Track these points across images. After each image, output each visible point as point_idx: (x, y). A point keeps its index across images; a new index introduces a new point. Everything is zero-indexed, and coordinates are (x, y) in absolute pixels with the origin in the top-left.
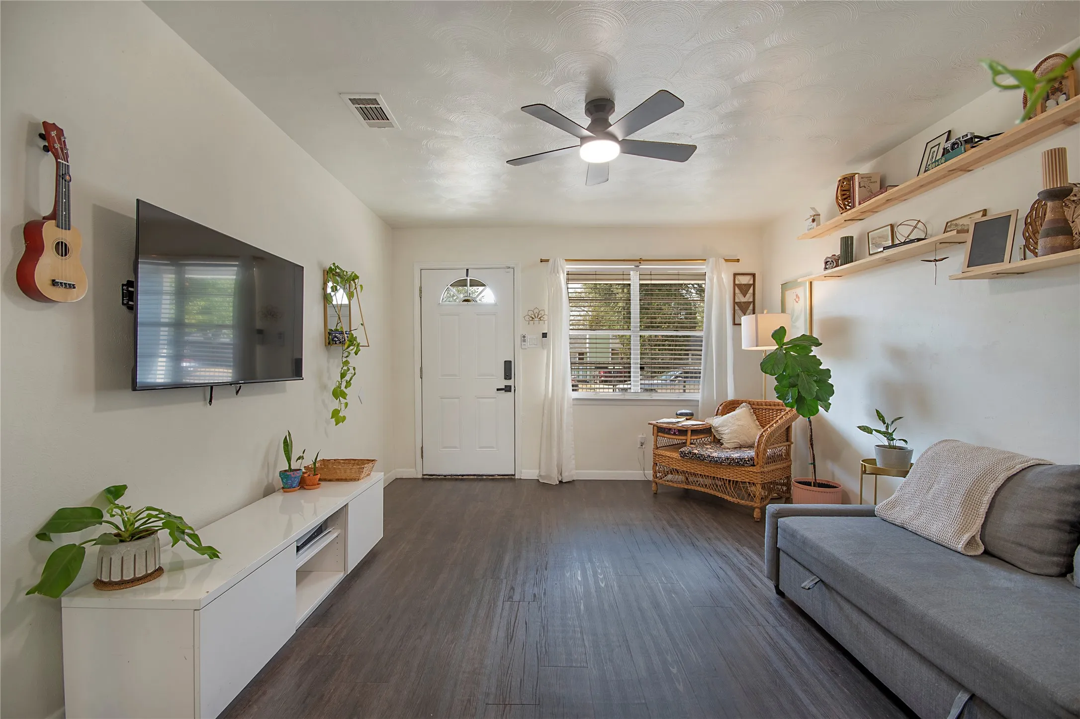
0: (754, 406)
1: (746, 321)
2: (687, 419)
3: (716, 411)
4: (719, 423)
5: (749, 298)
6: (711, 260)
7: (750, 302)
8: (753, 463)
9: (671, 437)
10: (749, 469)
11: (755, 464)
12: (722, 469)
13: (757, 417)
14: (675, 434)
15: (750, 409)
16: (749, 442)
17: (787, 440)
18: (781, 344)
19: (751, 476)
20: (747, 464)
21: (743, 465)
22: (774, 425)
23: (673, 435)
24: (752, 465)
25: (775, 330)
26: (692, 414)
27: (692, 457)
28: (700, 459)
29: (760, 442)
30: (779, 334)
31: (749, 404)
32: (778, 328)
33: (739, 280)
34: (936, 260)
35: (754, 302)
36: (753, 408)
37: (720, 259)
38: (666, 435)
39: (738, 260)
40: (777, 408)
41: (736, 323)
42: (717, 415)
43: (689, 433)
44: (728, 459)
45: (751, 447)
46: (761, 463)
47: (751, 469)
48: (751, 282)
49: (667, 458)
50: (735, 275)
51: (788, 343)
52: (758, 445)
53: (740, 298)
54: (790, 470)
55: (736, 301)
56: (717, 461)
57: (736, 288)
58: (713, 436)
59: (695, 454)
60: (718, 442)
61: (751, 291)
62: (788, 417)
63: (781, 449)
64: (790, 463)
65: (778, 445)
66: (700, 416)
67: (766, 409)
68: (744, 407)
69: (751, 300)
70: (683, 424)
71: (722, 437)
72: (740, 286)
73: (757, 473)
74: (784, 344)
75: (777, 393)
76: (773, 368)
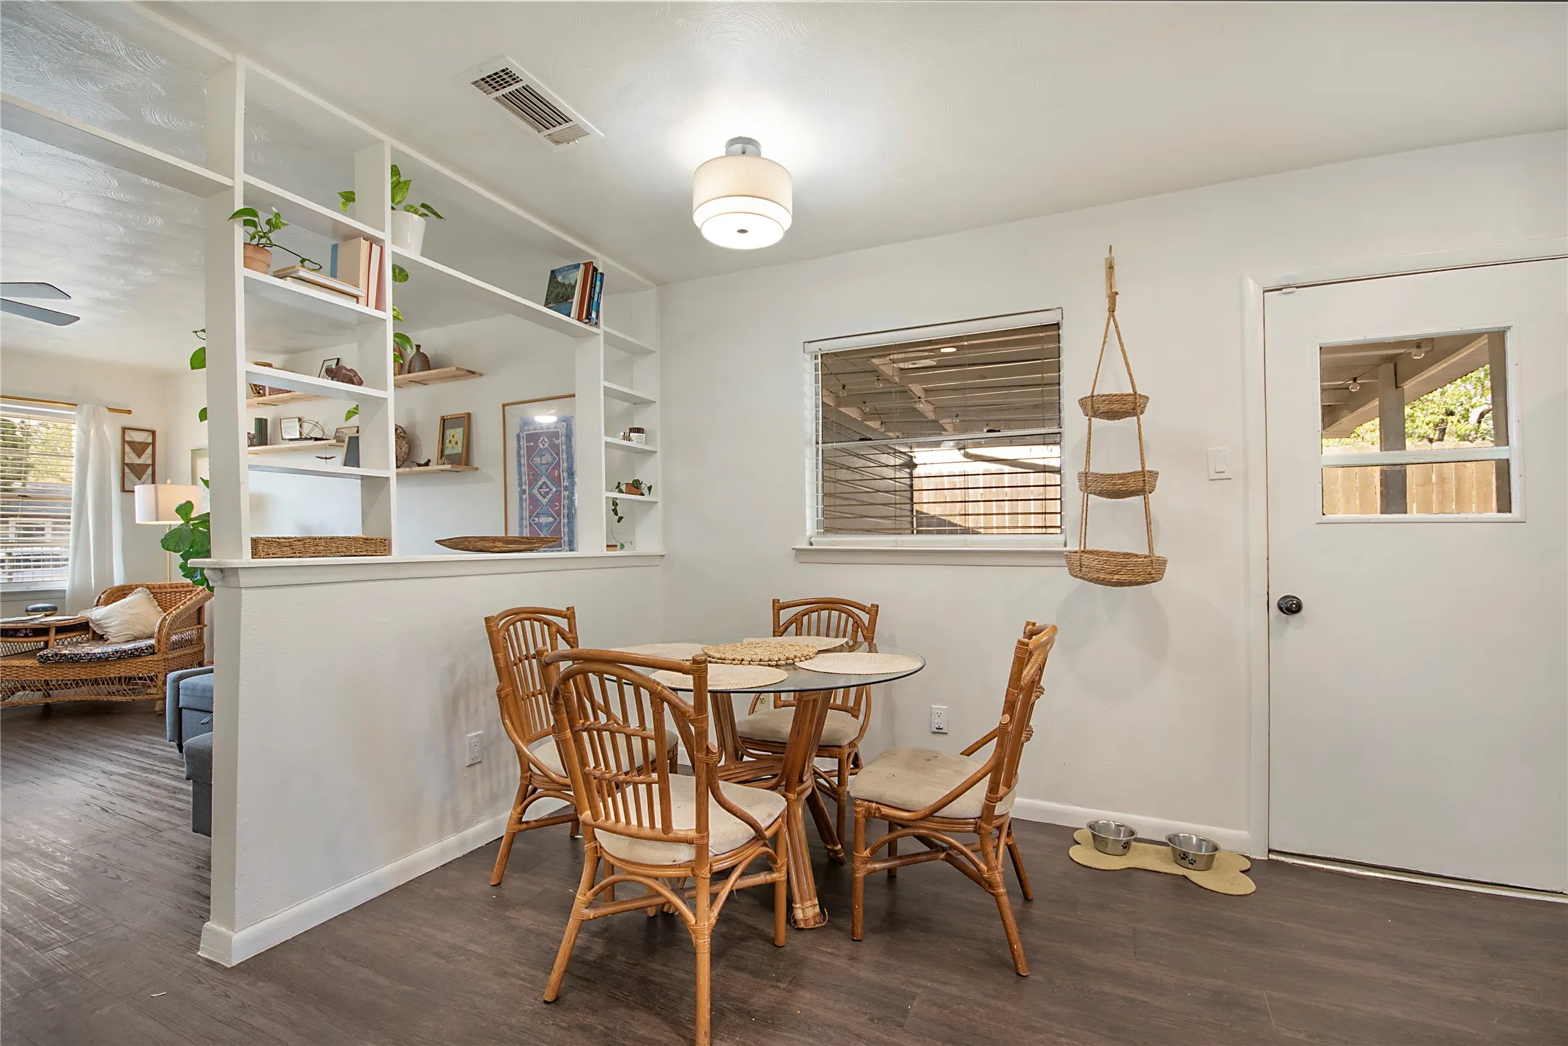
0: (154, 591)
1: (142, 492)
2: (46, 616)
3: (96, 601)
4: (102, 614)
5: (146, 459)
6: (85, 406)
7: (148, 466)
8: (154, 651)
9: (21, 640)
10: (148, 659)
11: (156, 651)
12: (108, 666)
13: (159, 602)
14: (26, 636)
15: (148, 594)
16: (148, 632)
17: (199, 623)
18: (188, 520)
19: (151, 665)
20: (145, 653)
21: (139, 656)
22: (181, 607)
23: (22, 637)
24: (151, 654)
25: (180, 503)
26: (55, 609)
27: (59, 659)
28: (74, 660)
29: (162, 626)
30: (184, 509)
31: (148, 588)
32: (184, 502)
33: (130, 436)
34: (326, 458)
35: (153, 465)
36: (152, 593)
37: (101, 408)
38: (11, 639)
39: (129, 412)
40: (186, 589)
41: (126, 489)
42: (97, 605)
43: (53, 632)
44: (117, 652)
45: (150, 637)
46: (163, 649)
47: (150, 658)
48: (150, 440)
49: (15, 668)
50: (124, 429)
51: (195, 519)
52: (159, 630)
53: (132, 458)
54: (203, 655)
55: (126, 462)
56: (100, 657)
57: (126, 445)
58: (91, 632)
59: (65, 655)
60: (100, 638)
61: (149, 450)
62: (199, 597)
63: (190, 633)
64: (203, 647)
65: (187, 629)
66: (67, 610)
67: (171, 592)
68: (139, 592)
69: (150, 462)
70: (43, 620)
71: (106, 632)
72: (132, 444)
73: (158, 661)
74: (191, 520)
75: (183, 570)
76: (177, 545)
